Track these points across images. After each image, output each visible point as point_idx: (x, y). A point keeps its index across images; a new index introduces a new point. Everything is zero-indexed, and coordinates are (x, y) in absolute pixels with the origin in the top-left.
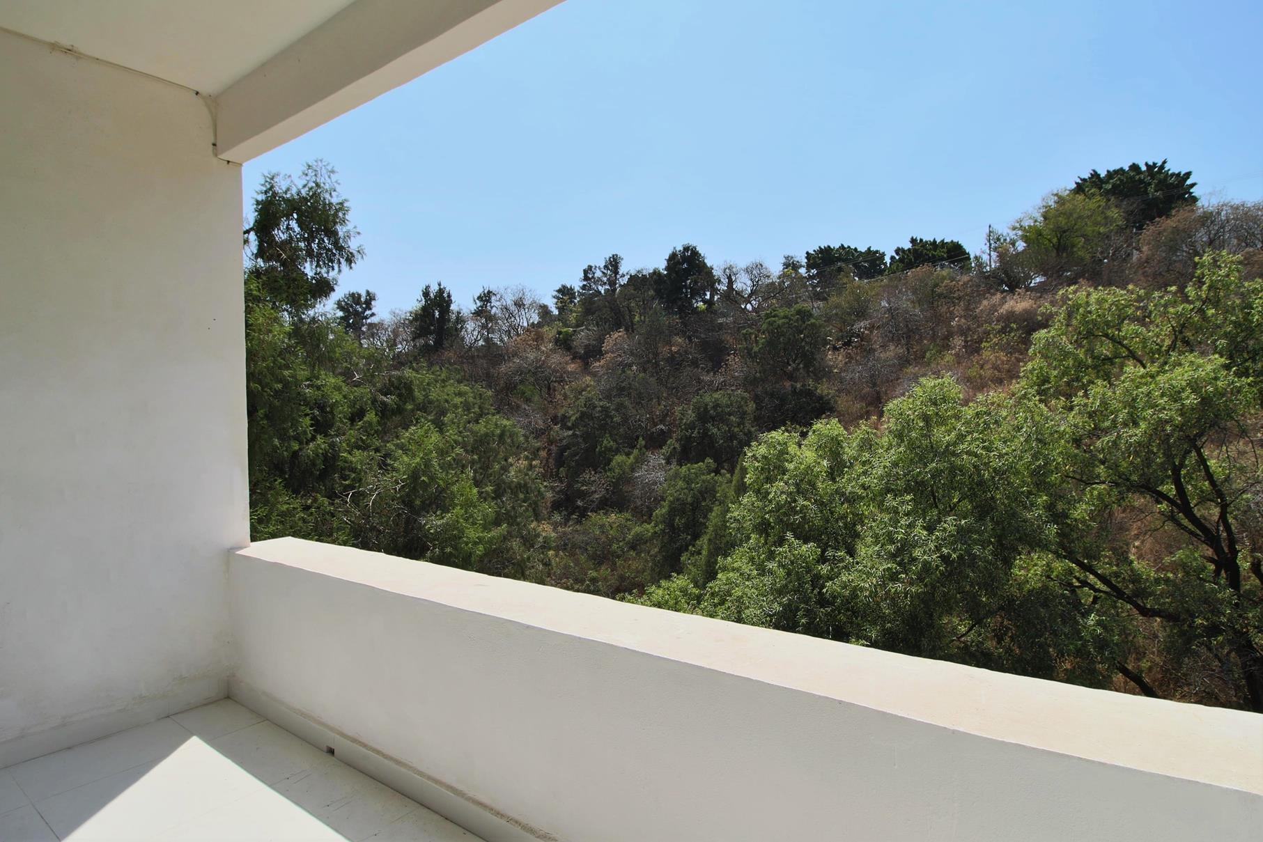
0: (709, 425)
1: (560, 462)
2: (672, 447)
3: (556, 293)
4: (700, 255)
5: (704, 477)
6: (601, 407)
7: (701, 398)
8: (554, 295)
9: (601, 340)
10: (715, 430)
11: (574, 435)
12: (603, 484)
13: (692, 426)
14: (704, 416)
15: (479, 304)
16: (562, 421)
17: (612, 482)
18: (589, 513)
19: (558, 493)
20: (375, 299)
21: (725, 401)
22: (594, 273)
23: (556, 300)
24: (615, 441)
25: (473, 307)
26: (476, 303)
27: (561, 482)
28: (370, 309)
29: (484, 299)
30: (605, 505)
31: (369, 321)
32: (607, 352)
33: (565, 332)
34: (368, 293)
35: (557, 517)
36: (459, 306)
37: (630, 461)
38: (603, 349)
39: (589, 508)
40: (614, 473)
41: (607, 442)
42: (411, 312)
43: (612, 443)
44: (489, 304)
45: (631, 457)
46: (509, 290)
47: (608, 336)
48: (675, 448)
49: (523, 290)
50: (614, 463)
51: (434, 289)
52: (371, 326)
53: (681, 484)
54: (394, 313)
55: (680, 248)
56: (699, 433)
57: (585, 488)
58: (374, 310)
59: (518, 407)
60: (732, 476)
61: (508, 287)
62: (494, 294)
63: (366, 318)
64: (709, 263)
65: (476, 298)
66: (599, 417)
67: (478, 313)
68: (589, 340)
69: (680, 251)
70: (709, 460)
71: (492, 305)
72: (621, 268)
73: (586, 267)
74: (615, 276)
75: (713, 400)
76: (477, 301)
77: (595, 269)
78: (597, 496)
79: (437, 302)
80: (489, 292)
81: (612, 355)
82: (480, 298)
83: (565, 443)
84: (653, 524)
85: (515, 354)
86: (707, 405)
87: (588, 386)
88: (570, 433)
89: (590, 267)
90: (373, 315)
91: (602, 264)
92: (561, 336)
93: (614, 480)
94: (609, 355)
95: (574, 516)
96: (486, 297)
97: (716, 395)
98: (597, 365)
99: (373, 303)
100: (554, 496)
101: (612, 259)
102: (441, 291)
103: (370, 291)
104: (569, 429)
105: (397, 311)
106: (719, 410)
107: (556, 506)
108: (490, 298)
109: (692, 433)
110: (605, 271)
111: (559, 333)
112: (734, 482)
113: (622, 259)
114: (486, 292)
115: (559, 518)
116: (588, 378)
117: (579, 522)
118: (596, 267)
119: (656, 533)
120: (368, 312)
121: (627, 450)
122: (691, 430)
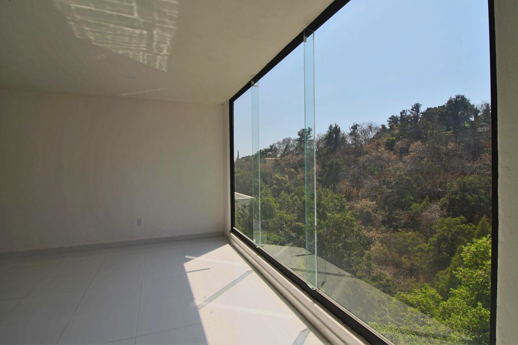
0: (466, 194)
1: (386, 203)
2: (444, 202)
3: (389, 119)
4: (466, 99)
5: (458, 226)
6: (407, 180)
7: (462, 179)
8: (388, 120)
9: (409, 146)
10: (469, 197)
11: (393, 191)
12: (406, 216)
13: (456, 193)
14: (463, 189)
15: (352, 130)
16: (388, 184)
17: (411, 216)
18: (398, 229)
19: (384, 217)
20: (311, 131)
21: (477, 181)
22: (406, 113)
23: (389, 123)
24: (413, 196)
25: (349, 132)
26: (351, 130)
27: (386, 212)
28: (310, 134)
29: (354, 128)
30: (407, 226)
31: (309, 139)
32: (411, 152)
33: (392, 139)
34: (309, 128)
35: (383, 228)
36: (343, 131)
37: (421, 207)
38: (409, 150)
39: (398, 226)
40: (412, 211)
41: (409, 197)
42: (324, 135)
43: (411, 197)
44: (356, 130)
45: (422, 204)
46: (365, 124)
47: (412, 144)
48: (445, 203)
49: (371, 123)
50: (412, 207)
51: (334, 126)
52: (310, 141)
53: (445, 227)
54: (318, 135)
55: (454, 97)
56: (460, 197)
57: (397, 217)
58: (311, 135)
59: (367, 177)
60: (476, 226)
61: (364, 123)
62: (358, 125)
63: (308, 138)
64: (472, 103)
65: (351, 127)
66: (405, 184)
67: (351, 134)
68: (402, 145)
69: (454, 99)
70: (462, 217)
71: (358, 130)
72: (420, 110)
73: (401, 111)
74: (418, 114)
75: (469, 180)
76: (351, 129)
77: (406, 111)
78: (403, 221)
79: (334, 131)
80: (356, 125)
81: (414, 154)
82: (352, 128)
83: (388, 194)
84: (428, 244)
85: (367, 153)
86: (465, 183)
87: (400, 168)
88: (391, 191)
89: (404, 111)
90: (311, 136)
91: (410, 108)
92: (390, 141)
93: (412, 215)
94: (412, 154)
95: (391, 229)
96: (355, 127)
97: (471, 178)
98: (406, 158)
99: (311, 132)
100: (382, 218)
101: (416, 106)
102: (336, 127)
103: (310, 127)
104: (391, 188)
105: (320, 134)
106: (473, 186)
107: (384, 223)
108: (356, 127)
109: (456, 197)
110: (412, 112)
111: (389, 140)
112: (477, 230)
113: (421, 105)
114: (355, 125)
115: (384, 228)
116: (401, 163)
117: (394, 232)
118: (407, 110)
119: (429, 249)
120: (309, 136)
121: (419, 200)
122: (455, 195)
